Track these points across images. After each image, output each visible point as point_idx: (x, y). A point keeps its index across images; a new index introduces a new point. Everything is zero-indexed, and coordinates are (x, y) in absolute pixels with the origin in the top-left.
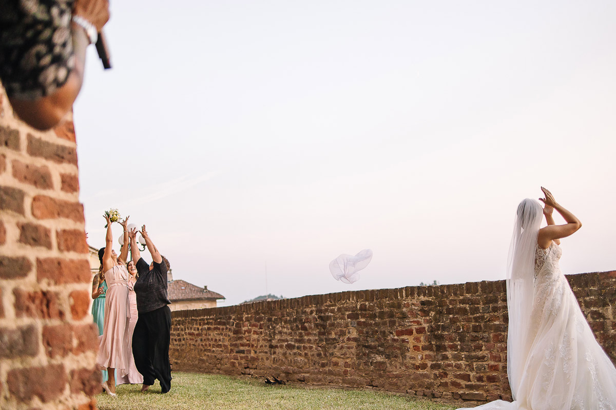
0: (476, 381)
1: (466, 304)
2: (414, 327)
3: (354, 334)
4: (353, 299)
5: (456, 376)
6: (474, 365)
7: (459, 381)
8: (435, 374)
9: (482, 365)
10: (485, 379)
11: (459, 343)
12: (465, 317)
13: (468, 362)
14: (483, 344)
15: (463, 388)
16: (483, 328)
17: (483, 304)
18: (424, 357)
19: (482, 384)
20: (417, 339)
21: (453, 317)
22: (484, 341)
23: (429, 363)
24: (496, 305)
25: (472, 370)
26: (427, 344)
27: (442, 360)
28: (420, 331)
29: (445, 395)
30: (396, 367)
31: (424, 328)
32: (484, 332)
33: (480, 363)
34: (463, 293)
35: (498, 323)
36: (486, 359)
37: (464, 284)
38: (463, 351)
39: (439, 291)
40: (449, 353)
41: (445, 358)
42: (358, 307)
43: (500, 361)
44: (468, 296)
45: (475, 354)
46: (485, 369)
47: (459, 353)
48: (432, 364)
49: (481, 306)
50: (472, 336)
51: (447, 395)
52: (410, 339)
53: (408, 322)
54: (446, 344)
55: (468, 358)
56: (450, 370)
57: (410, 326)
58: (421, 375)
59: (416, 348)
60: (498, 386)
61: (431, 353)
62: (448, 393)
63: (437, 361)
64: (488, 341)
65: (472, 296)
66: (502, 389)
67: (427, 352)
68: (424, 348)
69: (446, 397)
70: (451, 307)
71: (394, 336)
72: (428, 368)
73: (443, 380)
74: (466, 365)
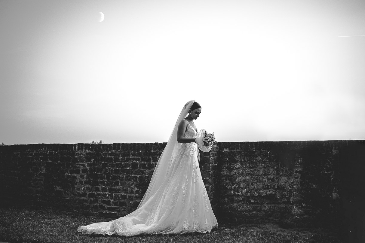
0: (113, 205)
1: (112, 156)
2: (81, 168)
3: (44, 171)
4: (45, 149)
5: (103, 202)
6: (114, 195)
7: (104, 205)
8: (91, 200)
9: (117, 195)
10: (118, 204)
11: (106, 180)
12: (111, 163)
13: (110, 193)
14: (120, 181)
15: (106, 209)
16: (120, 171)
17: (122, 157)
18: (85, 189)
19: (117, 207)
20: (82, 177)
21: (104, 163)
22: (120, 180)
23: (88, 193)
24: (128, 157)
25: (112, 198)
26: (87, 180)
27: (95, 191)
28: (85, 171)
29: (96, 214)
30: (68, 195)
31: (87, 169)
32: (121, 174)
33: (117, 194)
34: (111, 150)
35: (129, 168)
36: (120, 191)
37: (112, 144)
38: (108, 186)
39: (97, 148)
40: (100, 187)
41: (97, 190)
42: (48, 153)
43: (128, 193)
44: (114, 151)
45: (114, 187)
46: (119, 197)
47: (105, 187)
48: (89, 193)
49: (120, 157)
50: (114, 176)
51: (97, 214)
52: (78, 176)
53: (77, 165)
54: (99, 180)
55: (110, 190)
56: (100, 198)
57: (79, 167)
58: (83, 200)
59: (81, 182)
60: (126, 209)
61: (90, 186)
62: (97, 213)
63: (93, 191)
64: (122, 180)
65: (116, 152)
66: (127, 210)
67: (87, 186)
68: (86, 183)
69: (96, 215)
70: (103, 157)
71: (68, 174)
72: (87, 196)
73: (95, 204)
74: (109, 195)
